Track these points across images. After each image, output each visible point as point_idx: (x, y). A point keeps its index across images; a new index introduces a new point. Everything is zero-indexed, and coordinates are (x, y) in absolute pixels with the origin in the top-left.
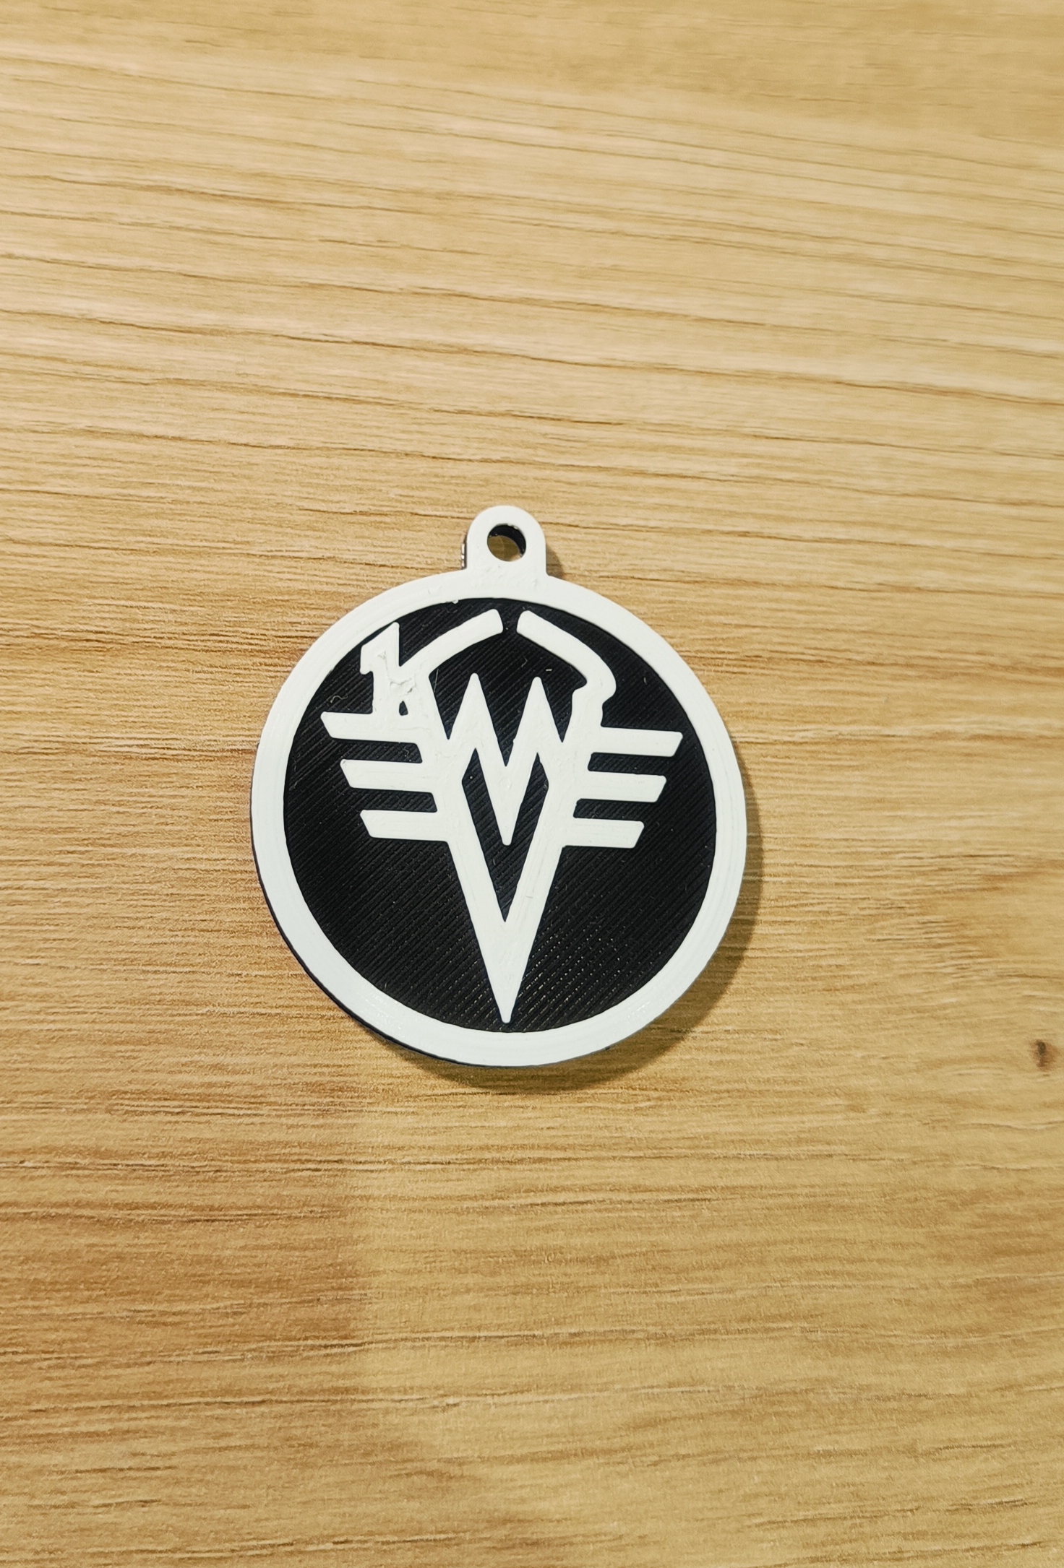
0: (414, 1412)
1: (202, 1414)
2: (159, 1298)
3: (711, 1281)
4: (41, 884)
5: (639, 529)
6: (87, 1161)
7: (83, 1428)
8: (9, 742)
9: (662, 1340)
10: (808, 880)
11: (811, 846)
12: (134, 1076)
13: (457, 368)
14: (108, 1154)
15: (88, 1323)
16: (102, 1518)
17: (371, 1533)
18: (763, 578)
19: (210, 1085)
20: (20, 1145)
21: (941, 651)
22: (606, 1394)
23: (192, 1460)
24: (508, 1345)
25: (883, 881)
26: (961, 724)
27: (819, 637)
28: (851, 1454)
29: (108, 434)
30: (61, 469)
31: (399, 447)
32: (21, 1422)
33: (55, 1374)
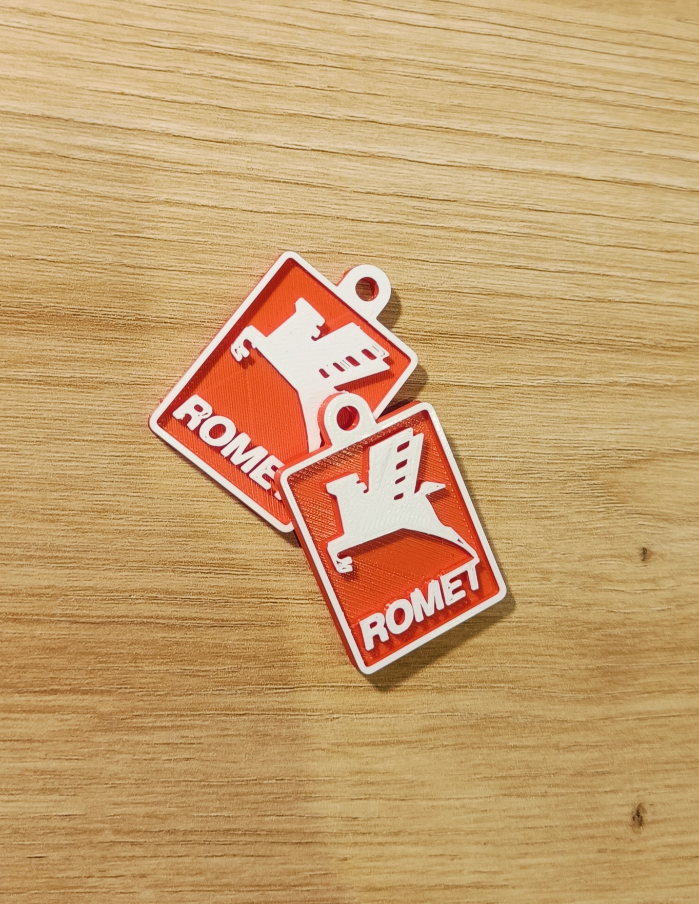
0: (317, 721)
1: (216, 719)
2: (196, 663)
3: (466, 662)
4: (141, 454)
5: (461, 263)
6: (162, 596)
7: (158, 724)
8: (125, 378)
9: (439, 690)
10: (533, 461)
11: (537, 442)
12: (186, 554)
13: (367, 166)
14: (172, 592)
15: (162, 675)
16: (167, 765)
17: (294, 776)
18: (525, 293)
19: (224, 559)
20: (129, 588)
21: (618, 337)
22: (411, 715)
23: (210, 740)
24: (364, 690)
25: (573, 462)
26: (624, 378)
27: (553, 327)
28: (527, 747)
29: (177, 204)
30: (151, 224)
31: (334, 213)
32: (129, 721)
33: (145, 698)
